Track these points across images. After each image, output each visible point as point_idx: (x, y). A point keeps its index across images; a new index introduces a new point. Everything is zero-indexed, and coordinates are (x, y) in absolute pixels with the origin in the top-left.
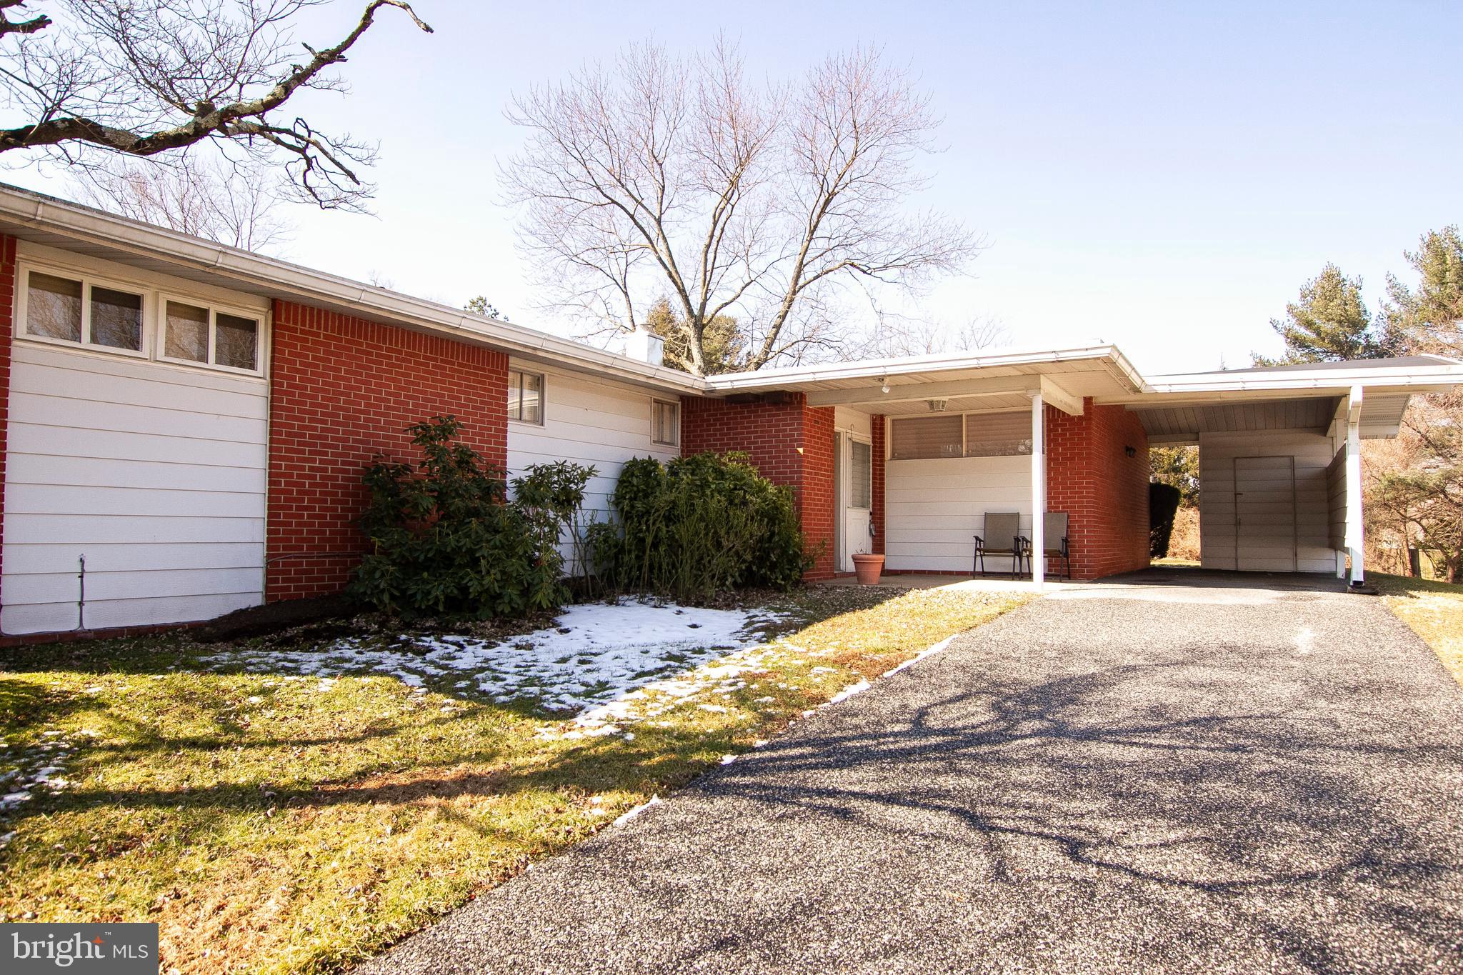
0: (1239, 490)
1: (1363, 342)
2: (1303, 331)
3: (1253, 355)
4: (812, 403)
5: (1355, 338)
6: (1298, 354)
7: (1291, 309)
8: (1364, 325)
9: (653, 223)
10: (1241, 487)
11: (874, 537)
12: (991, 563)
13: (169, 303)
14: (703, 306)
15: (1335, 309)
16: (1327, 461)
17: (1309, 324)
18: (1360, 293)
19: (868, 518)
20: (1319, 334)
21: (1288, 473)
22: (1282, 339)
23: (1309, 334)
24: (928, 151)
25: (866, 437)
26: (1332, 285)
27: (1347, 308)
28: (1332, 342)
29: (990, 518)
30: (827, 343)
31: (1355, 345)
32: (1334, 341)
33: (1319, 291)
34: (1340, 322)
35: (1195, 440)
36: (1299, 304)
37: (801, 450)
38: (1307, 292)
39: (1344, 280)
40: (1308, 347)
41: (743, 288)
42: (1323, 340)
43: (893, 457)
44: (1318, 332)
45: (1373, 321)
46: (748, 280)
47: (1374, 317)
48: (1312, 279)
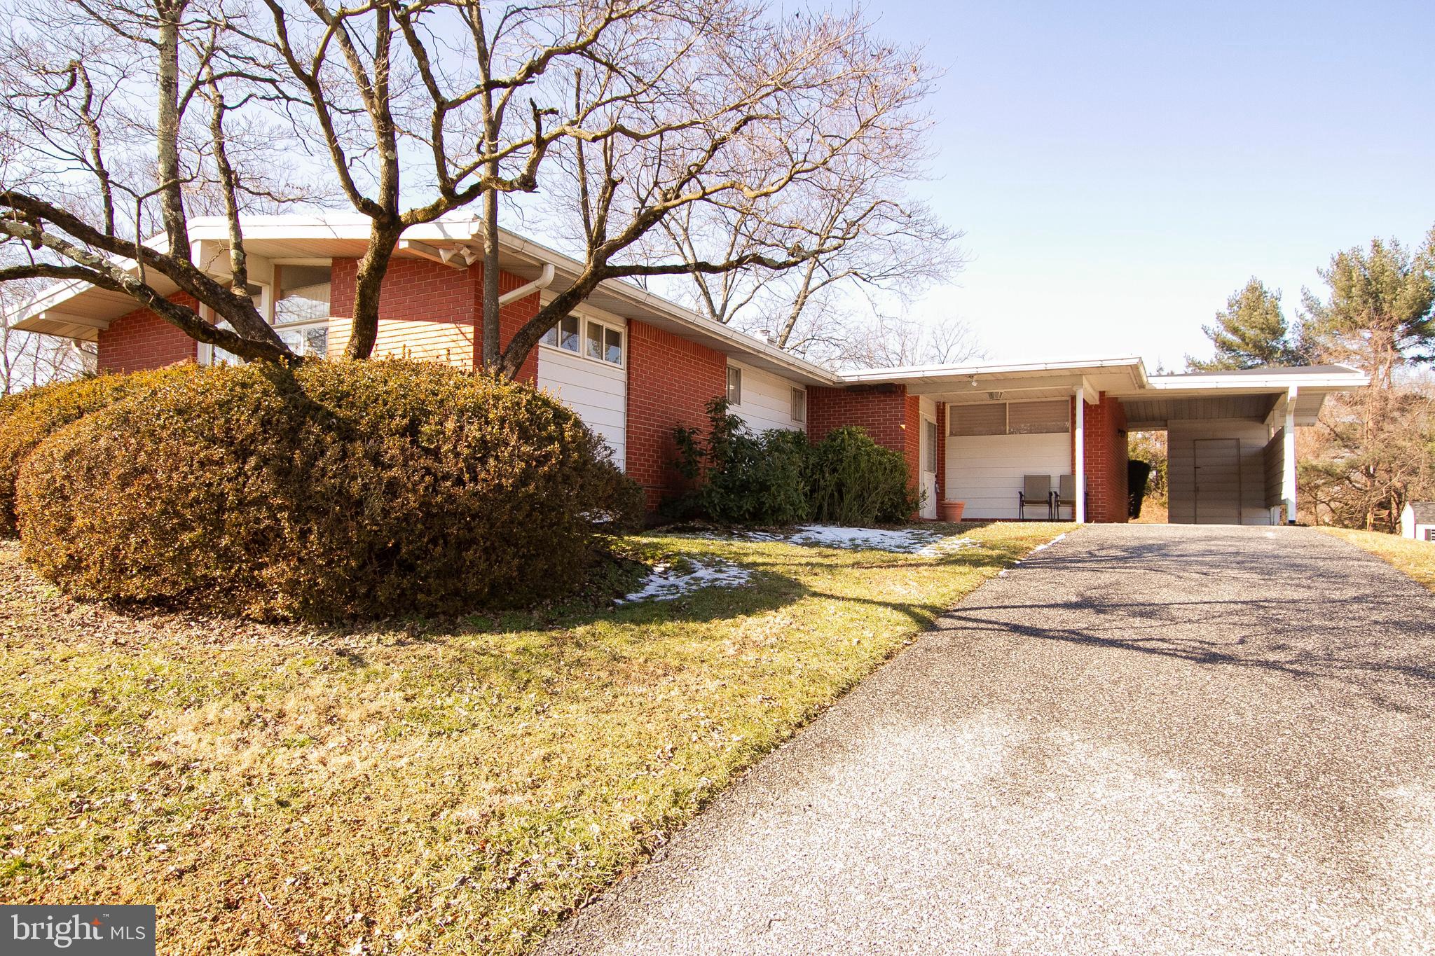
0: (1198, 464)
1: (1281, 347)
2: (1230, 337)
3: (1186, 357)
4: (910, 393)
5: (1274, 344)
6: (1226, 357)
7: (1219, 316)
8: (1282, 332)
9: (681, 232)
10: (1199, 462)
11: (937, 493)
12: (1029, 511)
13: (589, 323)
14: (724, 307)
15: (1257, 317)
16: (1264, 443)
17: (1235, 331)
18: (1280, 304)
19: (934, 479)
20: (1243, 340)
21: (1234, 451)
22: (1212, 343)
23: (1234, 339)
24: (928, 179)
25: (933, 420)
26: (1255, 298)
27: (1268, 317)
28: (1255, 346)
29: (1028, 479)
30: (833, 341)
31: (1273, 351)
32: (1257, 346)
33: (1244, 302)
34: (1262, 329)
35: (1164, 426)
36: (1227, 312)
37: (903, 426)
38: (1234, 302)
39: (1265, 292)
40: (1234, 351)
41: (754, 291)
42: (1248, 344)
43: (951, 434)
44: (1243, 338)
45: (1290, 329)
46: (757, 284)
47: (1291, 325)
48: (1239, 291)
